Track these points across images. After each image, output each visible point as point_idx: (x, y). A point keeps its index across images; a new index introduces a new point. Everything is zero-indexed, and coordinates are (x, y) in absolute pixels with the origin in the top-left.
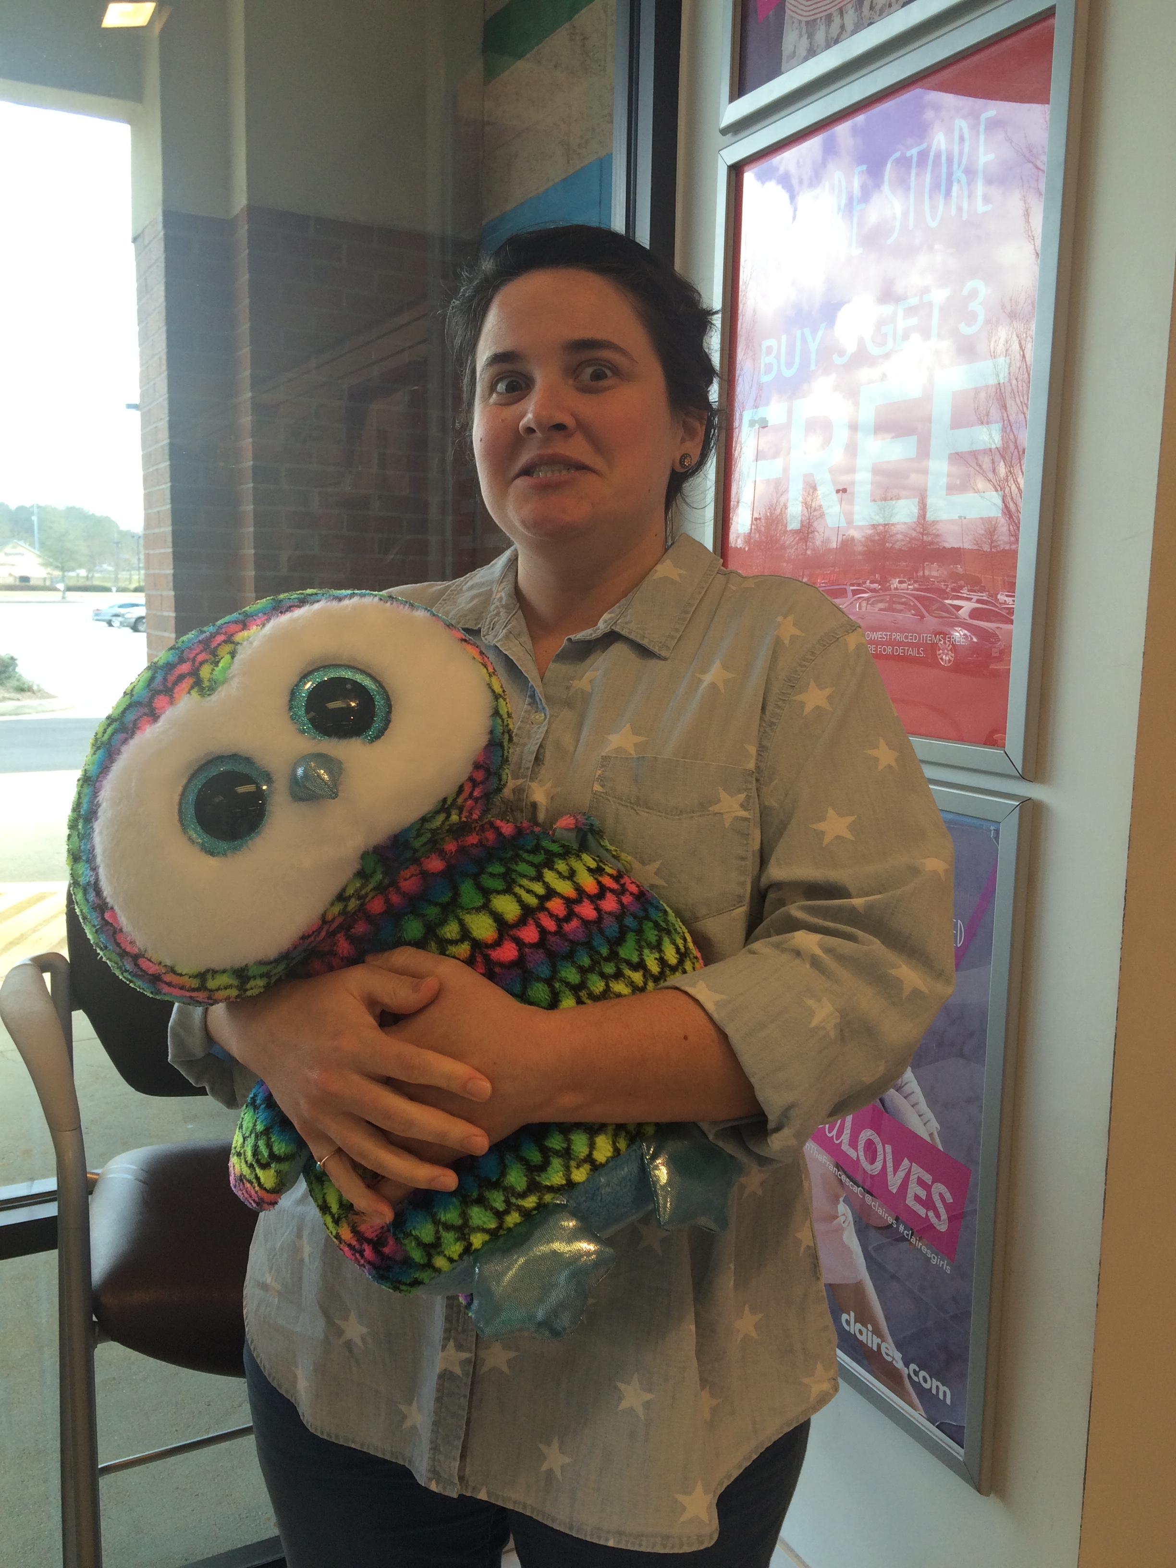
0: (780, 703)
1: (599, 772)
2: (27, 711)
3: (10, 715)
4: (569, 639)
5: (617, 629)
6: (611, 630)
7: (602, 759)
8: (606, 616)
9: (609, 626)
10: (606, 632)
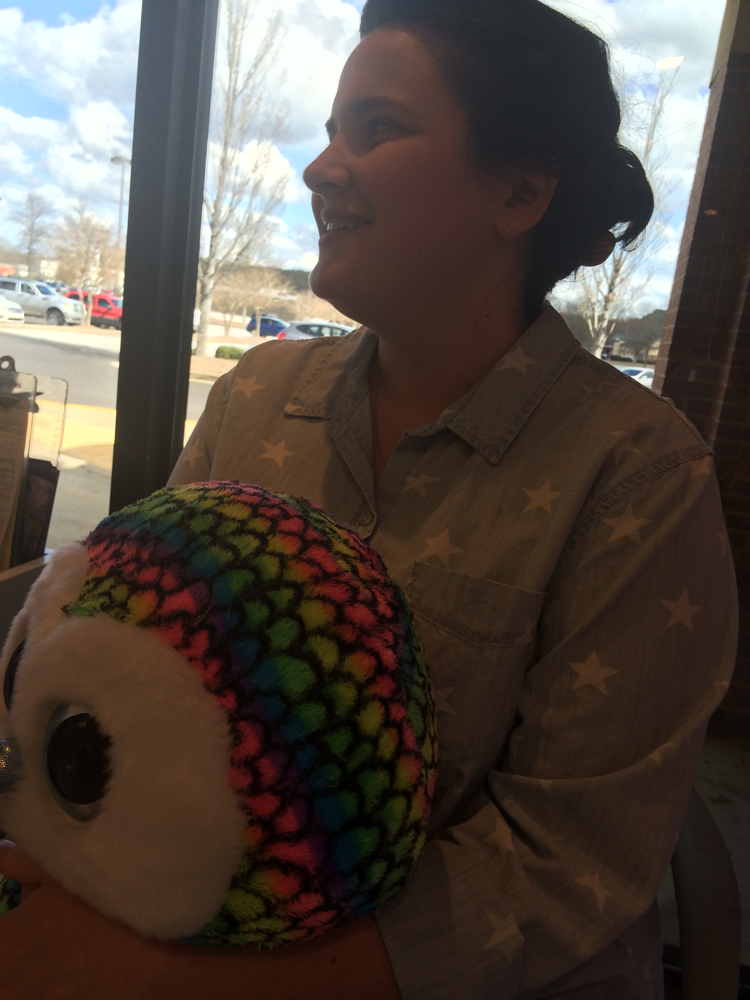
4: (406, 434)
5: (451, 426)
6: (445, 427)
7: (415, 565)
8: (447, 412)
9: (445, 423)
10: (440, 429)
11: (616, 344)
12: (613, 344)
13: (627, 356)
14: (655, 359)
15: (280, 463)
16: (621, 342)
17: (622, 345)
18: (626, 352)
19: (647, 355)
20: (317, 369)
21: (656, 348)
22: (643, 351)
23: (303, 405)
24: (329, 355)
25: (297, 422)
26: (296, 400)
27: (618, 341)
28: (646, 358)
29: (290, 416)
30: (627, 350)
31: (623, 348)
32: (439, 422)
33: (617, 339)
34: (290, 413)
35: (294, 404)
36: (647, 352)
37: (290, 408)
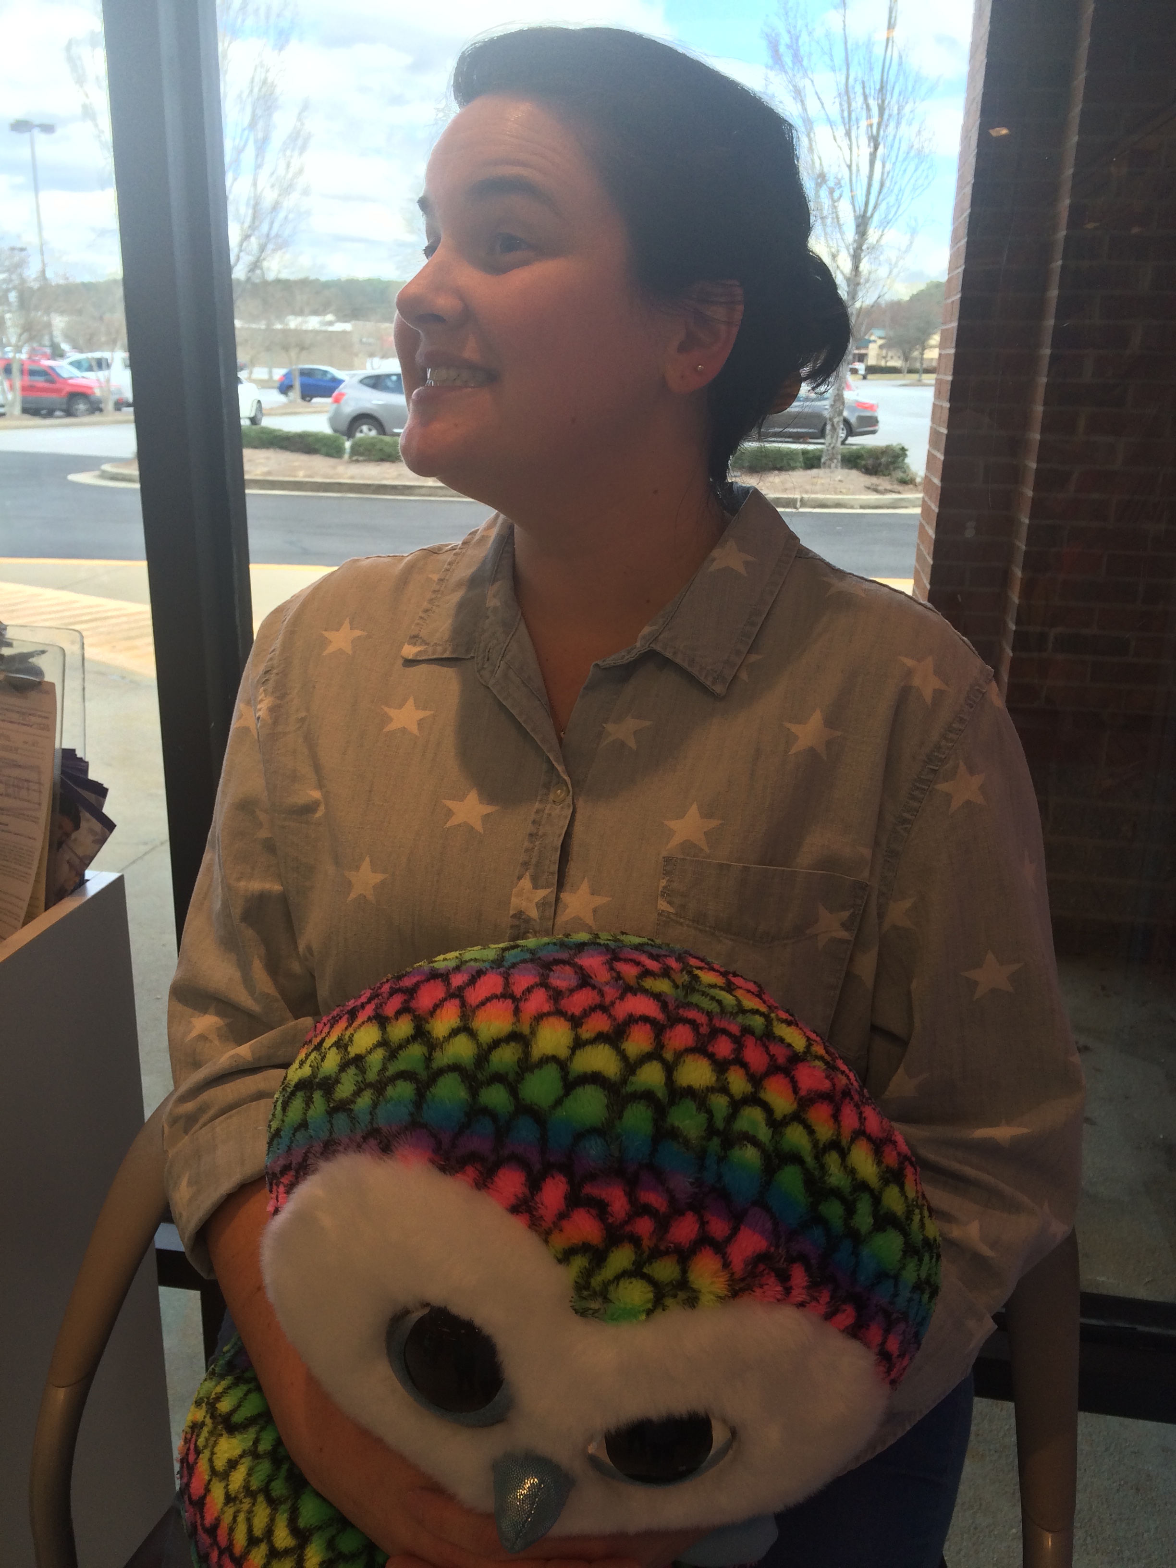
0: (916, 793)
1: (663, 883)
2: (904, 504)
3: (888, 507)
4: (597, 665)
5: (658, 647)
6: (649, 649)
7: (664, 861)
8: (647, 630)
9: (648, 644)
10: (643, 652)
11: (871, 346)
12: (867, 347)
13: (891, 364)
14: (934, 364)
15: (414, 729)
16: (880, 342)
17: (881, 347)
18: (888, 358)
19: (922, 359)
20: (435, 591)
21: (934, 347)
22: (916, 354)
23: (427, 644)
24: (447, 570)
25: (423, 667)
26: (414, 639)
27: (875, 341)
28: (922, 364)
29: (410, 663)
30: (890, 354)
31: (884, 352)
32: (638, 644)
33: (873, 338)
34: (410, 657)
35: (415, 645)
36: (922, 354)
37: (410, 651)
